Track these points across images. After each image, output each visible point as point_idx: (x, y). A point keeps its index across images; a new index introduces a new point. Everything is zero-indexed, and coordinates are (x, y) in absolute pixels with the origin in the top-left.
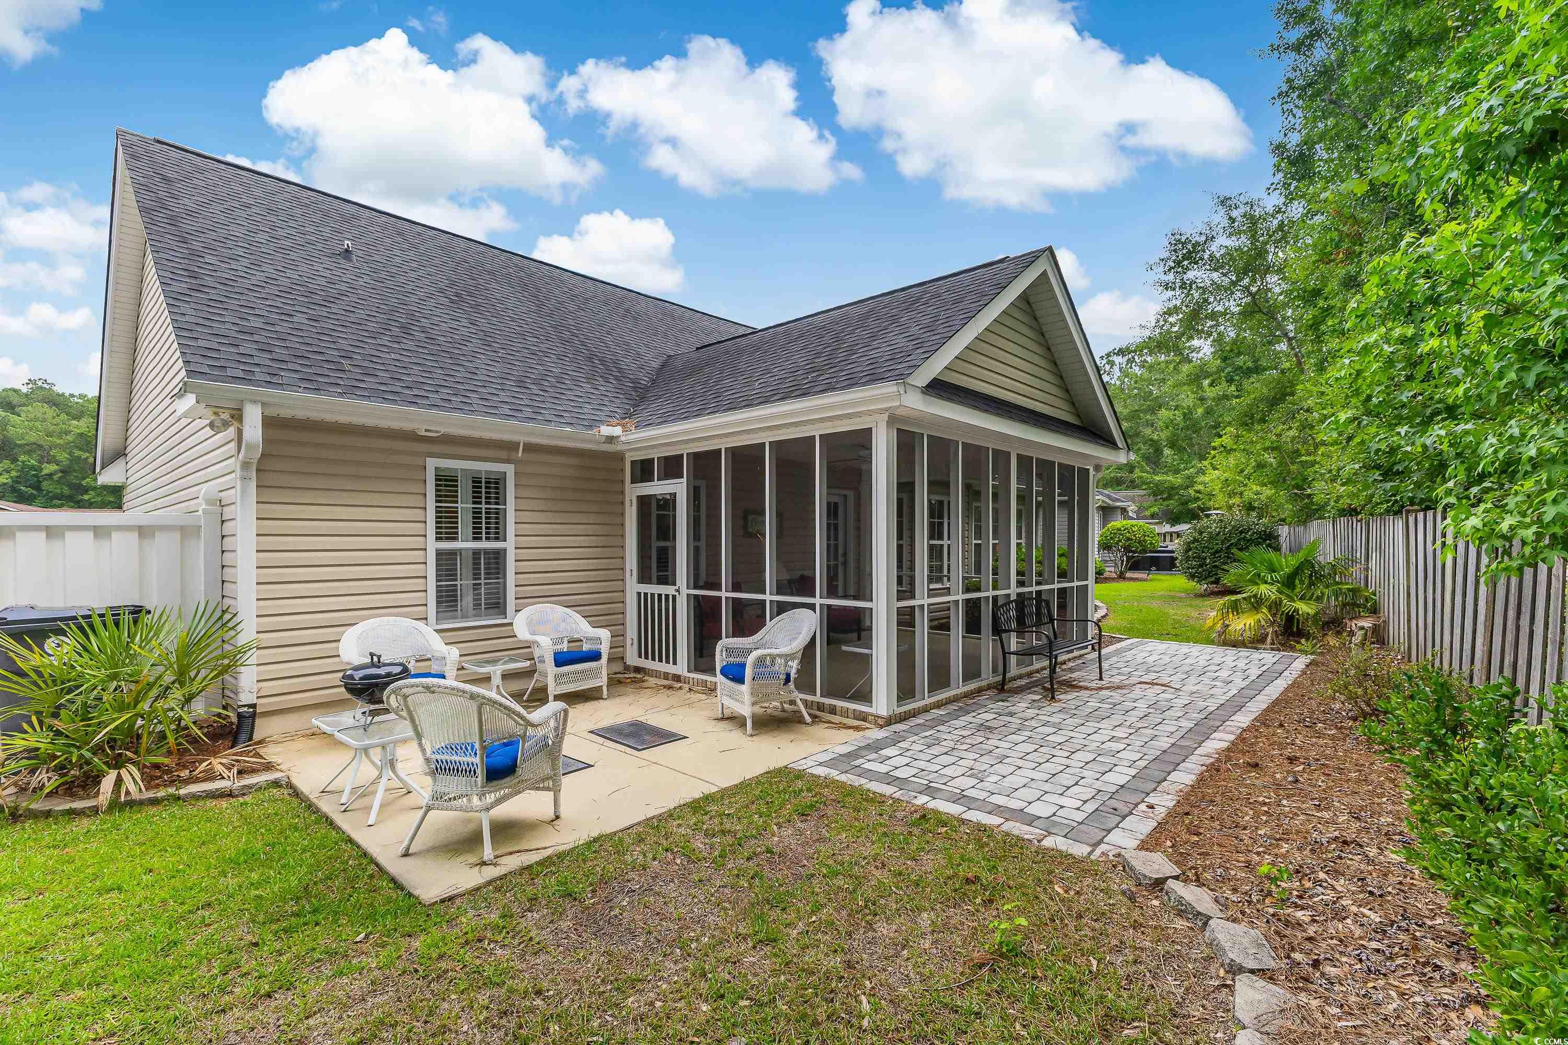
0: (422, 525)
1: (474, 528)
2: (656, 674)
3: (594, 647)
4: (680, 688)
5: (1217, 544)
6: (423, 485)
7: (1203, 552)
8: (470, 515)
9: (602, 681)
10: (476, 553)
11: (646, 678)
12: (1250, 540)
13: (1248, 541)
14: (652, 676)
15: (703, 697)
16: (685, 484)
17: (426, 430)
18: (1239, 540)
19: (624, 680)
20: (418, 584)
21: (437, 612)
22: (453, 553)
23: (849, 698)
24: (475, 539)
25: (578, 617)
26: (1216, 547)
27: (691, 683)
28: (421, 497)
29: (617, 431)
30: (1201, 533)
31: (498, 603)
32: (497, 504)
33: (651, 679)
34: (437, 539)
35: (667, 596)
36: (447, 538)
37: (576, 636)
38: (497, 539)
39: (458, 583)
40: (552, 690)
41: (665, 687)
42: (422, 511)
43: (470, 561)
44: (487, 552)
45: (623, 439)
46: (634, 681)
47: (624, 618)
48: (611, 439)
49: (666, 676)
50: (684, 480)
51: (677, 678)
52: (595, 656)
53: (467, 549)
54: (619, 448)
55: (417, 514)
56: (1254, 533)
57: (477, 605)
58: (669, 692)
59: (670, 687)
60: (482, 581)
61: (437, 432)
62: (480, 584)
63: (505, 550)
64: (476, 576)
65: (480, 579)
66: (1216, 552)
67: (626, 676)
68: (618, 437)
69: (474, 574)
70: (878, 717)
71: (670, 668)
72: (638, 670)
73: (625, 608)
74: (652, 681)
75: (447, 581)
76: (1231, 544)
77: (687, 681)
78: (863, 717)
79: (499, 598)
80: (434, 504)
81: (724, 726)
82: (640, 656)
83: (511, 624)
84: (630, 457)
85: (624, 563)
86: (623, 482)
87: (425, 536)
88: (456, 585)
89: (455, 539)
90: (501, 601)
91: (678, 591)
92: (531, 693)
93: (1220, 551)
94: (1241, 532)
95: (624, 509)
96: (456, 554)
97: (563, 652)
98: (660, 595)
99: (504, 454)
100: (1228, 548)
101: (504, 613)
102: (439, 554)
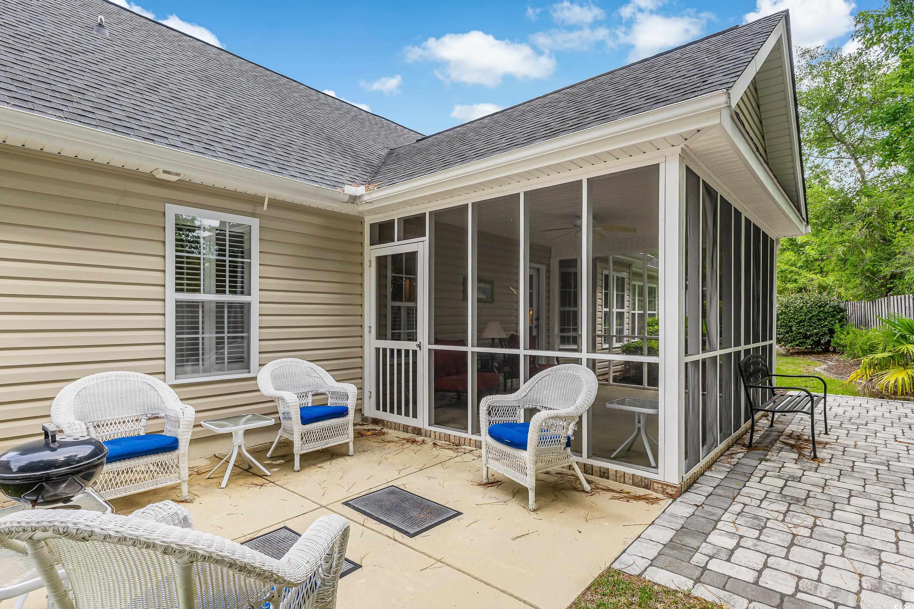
0: (160, 274)
1: (217, 281)
2: (396, 427)
3: (341, 403)
4: (423, 442)
5: (801, 316)
6: (162, 233)
7: (789, 322)
8: (214, 268)
9: (349, 437)
10: (220, 306)
11: (385, 430)
12: (828, 312)
13: (826, 313)
14: (391, 428)
15: (452, 453)
16: (427, 243)
17: (165, 172)
18: (819, 312)
19: (364, 432)
20: (157, 336)
21: (176, 366)
22: (193, 306)
23: (614, 458)
24: (218, 292)
25: (322, 372)
26: (800, 318)
27: (433, 436)
28: (160, 245)
29: (360, 190)
30: (787, 307)
31: (242, 358)
32: (242, 257)
33: (390, 431)
34: (177, 290)
35: (407, 352)
36: (188, 291)
37: (320, 391)
38: (242, 293)
39: (200, 336)
40: (299, 449)
41: (408, 441)
42: (160, 260)
43: (213, 315)
44: (231, 305)
45: (366, 198)
46: (376, 434)
47: (363, 373)
48: (354, 199)
49: (406, 428)
50: (427, 238)
51: (418, 431)
52: (342, 412)
53: (210, 302)
54: (361, 208)
55: (156, 263)
56: (830, 307)
57: (220, 360)
58: (414, 447)
59: (414, 442)
60: (226, 335)
61: (177, 174)
62: (223, 338)
63: (249, 304)
64: (220, 329)
65: (223, 333)
66: (801, 322)
67: (365, 427)
68: (361, 196)
69: (217, 328)
70: (668, 485)
71: (410, 421)
72: (376, 421)
73: (363, 362)
74: (392, 434)
75: (187, 333)
76: (813, 316)
77: (427, 434)
78: (647, 485)
79: (242, 352)
80: (174, 253)
81: (494, 494)
82: (378, 408)
83: (255, 378)
84: (369, 220)
85: (363, 321)
86: (362, 244)
87: (164, 286)
88: (197, 339)
89: (198, 291)
90: (245, 355)
91: (419, 346)
92: (275, 449)
93: (804, 321)
94: (820, 307)
95: (363, 269)
96: (197, 307)
97: (308, 407)
98: (399, 351)
99: (248, 208)
100: (810, 319)
101: (248, 368)
102: (180, 306)
